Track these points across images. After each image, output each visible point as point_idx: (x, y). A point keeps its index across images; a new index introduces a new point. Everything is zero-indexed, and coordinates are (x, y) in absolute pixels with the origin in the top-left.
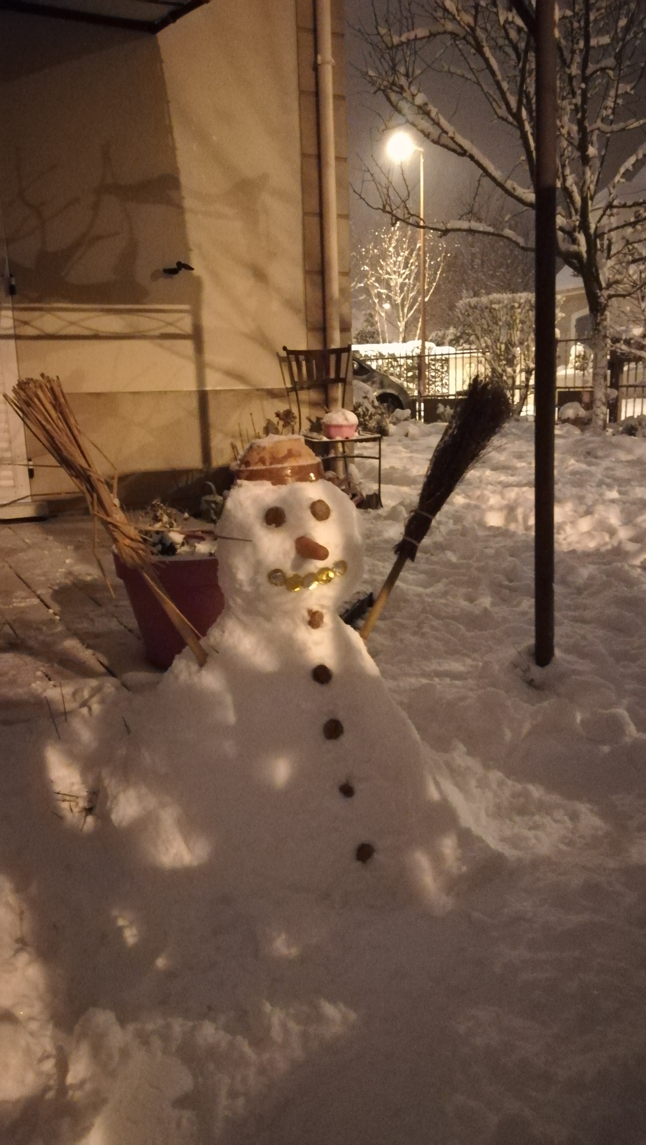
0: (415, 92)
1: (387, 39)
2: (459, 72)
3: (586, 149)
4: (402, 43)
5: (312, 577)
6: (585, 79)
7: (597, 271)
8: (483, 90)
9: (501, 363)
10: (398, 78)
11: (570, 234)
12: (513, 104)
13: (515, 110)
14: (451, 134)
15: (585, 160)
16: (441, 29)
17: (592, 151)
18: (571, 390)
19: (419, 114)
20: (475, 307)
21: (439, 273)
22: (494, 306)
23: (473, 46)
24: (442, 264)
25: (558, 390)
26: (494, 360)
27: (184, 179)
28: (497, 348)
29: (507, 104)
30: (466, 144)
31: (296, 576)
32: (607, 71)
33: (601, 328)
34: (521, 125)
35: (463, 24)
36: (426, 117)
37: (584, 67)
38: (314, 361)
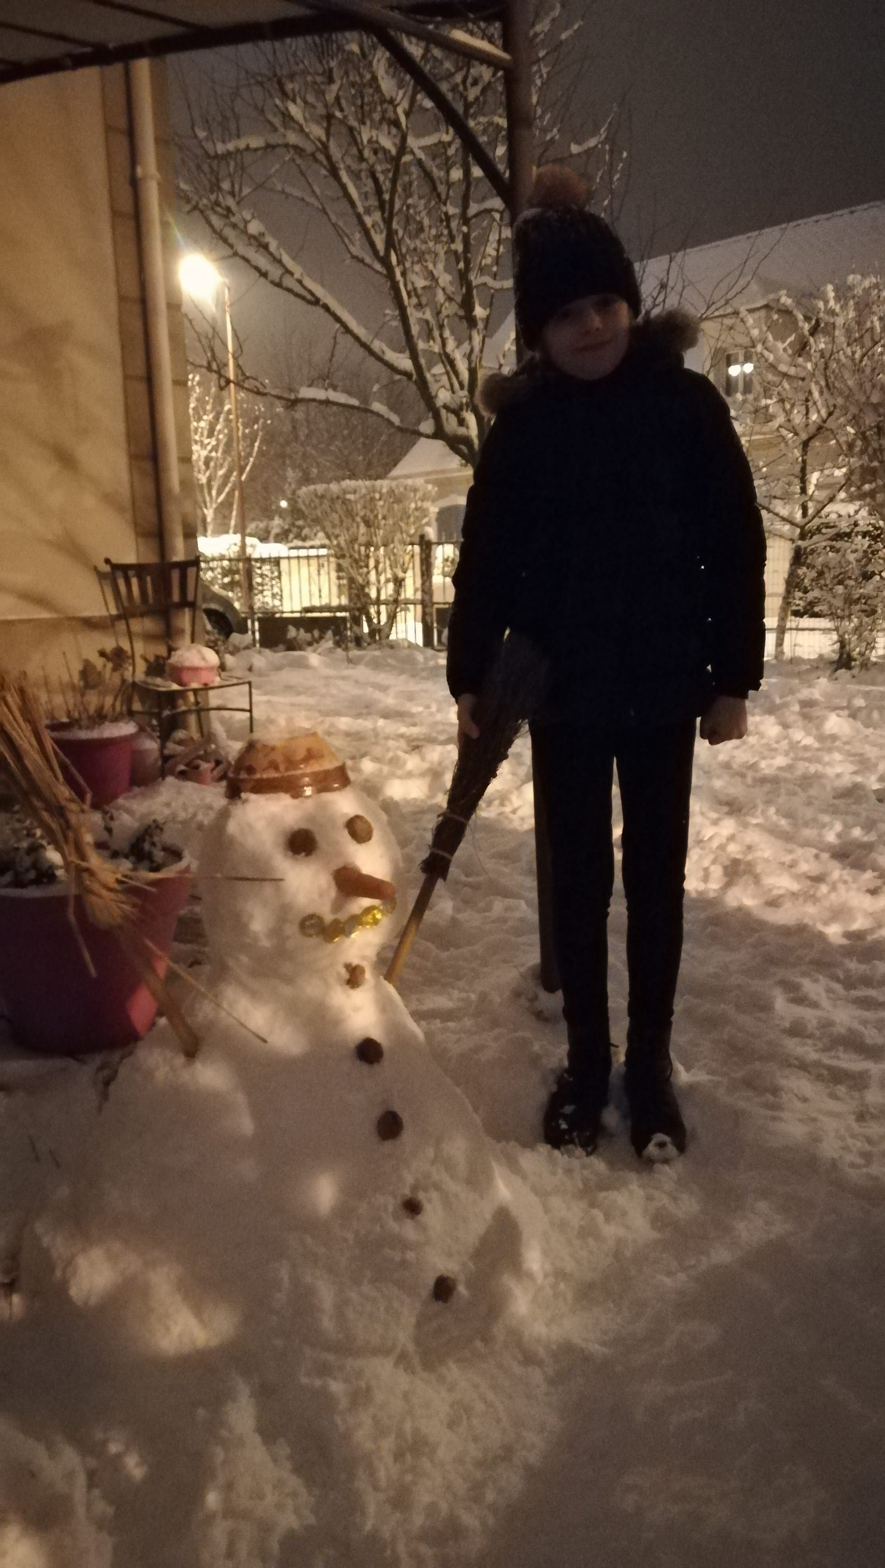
0: (248, 217)
1: (209, 146)
2: (297, 193)
3: (471, 308)
4: (228, 153)
5: (356, 921)
6: (466, 221)
8: (330, 220)
9: (361, 571)
10: (224, 197)
11: (457, 413)
12: (380, 246)
13: (382, 253)
14: (297, 275)
15: (472, 322)
16: (280, 142)
17: (479, 312)
19: (251, 245)
20: (322, 497)
21: (257, 444)
22: (349, 497)
23: (325, 167)
24: (260, 433)
25: (436, 606)
26: (352, 567)
28: (354, 551)
29: (372, 244)
30: (319, 291)
31: (336, 922)
32: (493, 213)
34: (390, 275)
35: (312, 137)
36: (262, 250)
37: (465, 206)
38: (149, 579)
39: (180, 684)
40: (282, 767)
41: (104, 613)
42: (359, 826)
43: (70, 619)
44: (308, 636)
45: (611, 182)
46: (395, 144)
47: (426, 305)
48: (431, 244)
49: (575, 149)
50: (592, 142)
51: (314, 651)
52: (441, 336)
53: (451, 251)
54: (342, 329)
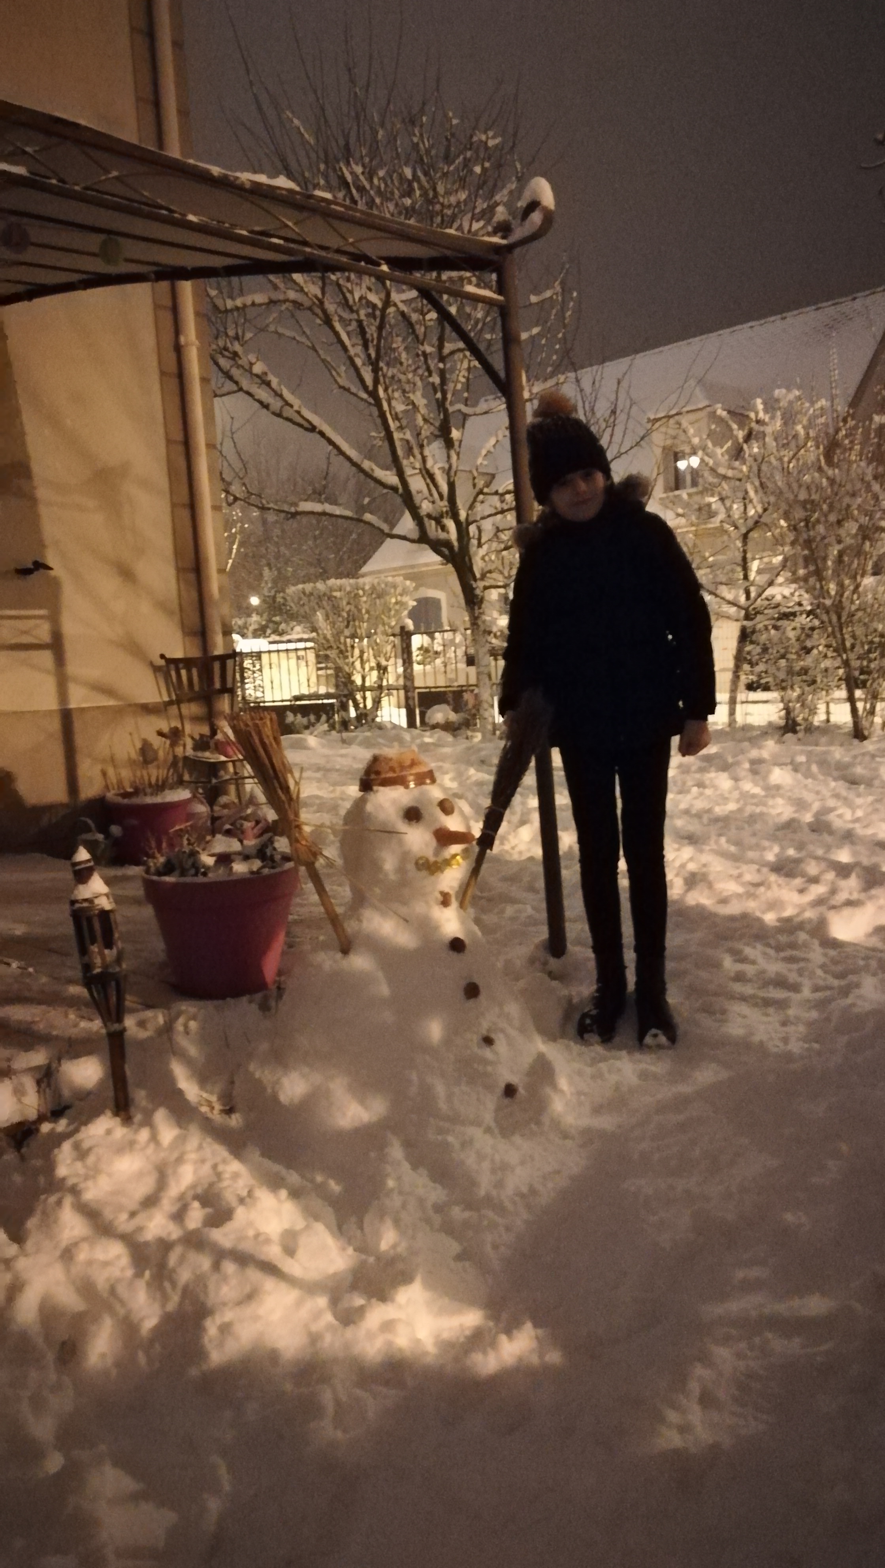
0: (253, 360)
1: (219, 302)
2: (288, 333)
3: (449, 432)
4: (237, 309)
5: (447, 863)
6: (442, 359)
7: (470, 560)
8: (319, 356)
9: (347, 660)
10: (230, 343)
11: (438, 520)
12: (370, 382)
13: (371, 388)
14: (296, 408)
15: (448, 442)
16: (281, 297)
17: (455, 434)
18: (433, 690)
19: (254, 381)
20: (311, 594)
21: (235, 547)
22: (335, 594)
23: (321, 319)
24: (239, 537)
25: (417, 691)
27: (36, 468)
28: (340, 643)
29: (362, 380)
30: (316, 420)
31: (436, 862)
33: (480, 622)
34: (378, 403)
35: (310, 295)
36: (263, 386)
37: (441, 347)
38: (195, 672)
39: (226, 756)
40: (397, 770)
41: (158, 700)
42: (447, 805)
43: (130, 705)
44: (305, 721)
45: (564, 318)
46: (381, 299)
47: (406, 427)
48: (410, 376)
49: (534, 299)
50: (548, 294)
51: (311, 734)
52: (422, 454)
53: (429, 382)
54: (335, 452)
